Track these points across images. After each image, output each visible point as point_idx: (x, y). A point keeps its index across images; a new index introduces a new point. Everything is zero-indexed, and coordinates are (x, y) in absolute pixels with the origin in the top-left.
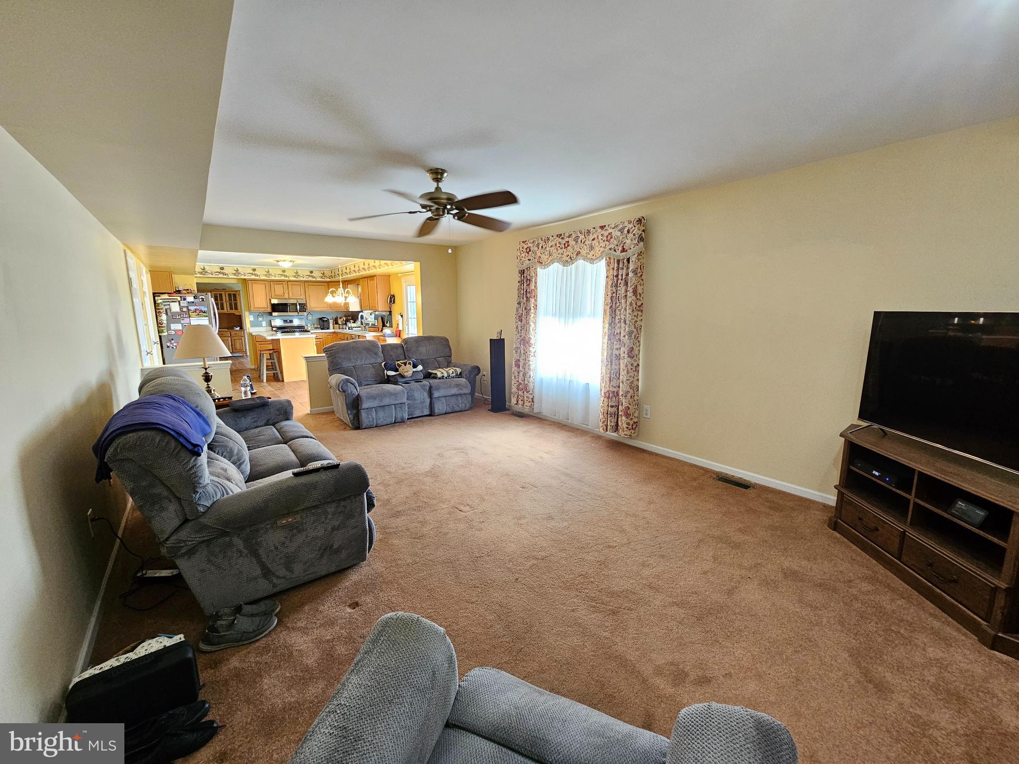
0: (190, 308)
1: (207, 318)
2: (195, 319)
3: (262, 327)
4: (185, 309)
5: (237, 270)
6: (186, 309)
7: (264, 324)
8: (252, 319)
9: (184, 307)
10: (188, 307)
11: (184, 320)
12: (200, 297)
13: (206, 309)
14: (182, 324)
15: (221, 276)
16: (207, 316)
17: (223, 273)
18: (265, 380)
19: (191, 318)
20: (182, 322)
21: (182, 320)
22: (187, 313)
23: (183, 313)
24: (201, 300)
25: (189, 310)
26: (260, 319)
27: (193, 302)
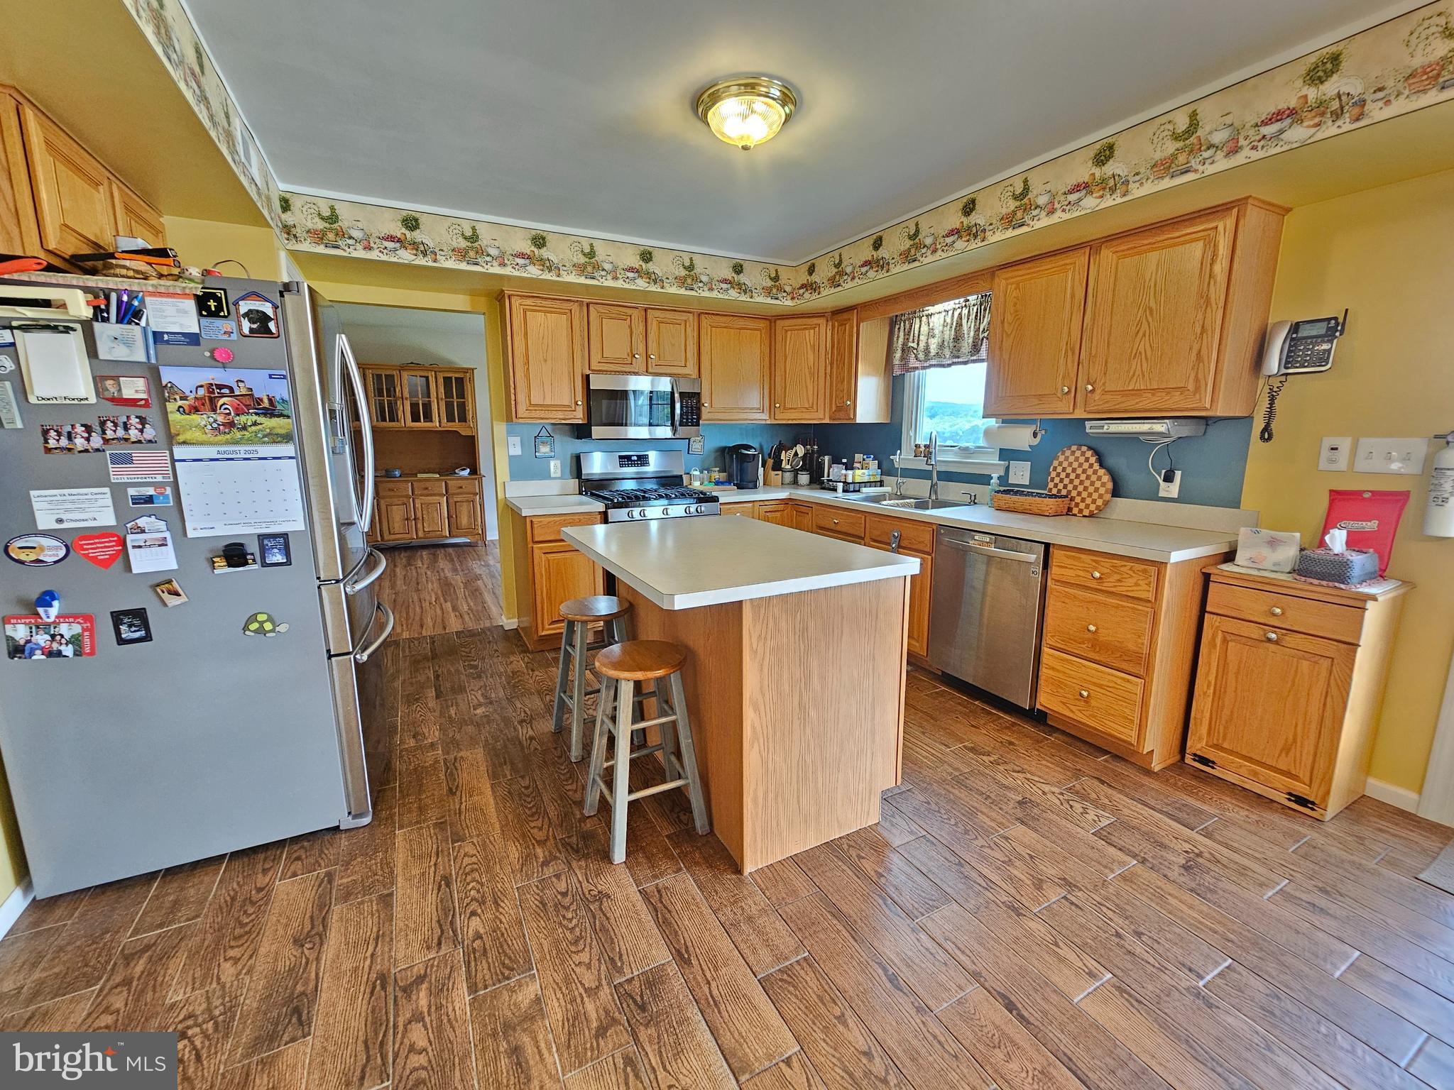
0: (167, 375)
1: (289, 449)
2: (211, 452)
3: (548, 477)
4: (134, 388)
5: (474, 238)
6: (140, 383)
7: (555, 466)
8: (516, 451)
9: (129, 368)
10: (152, 374)
11: (128, 459)
12: (244, 307)
13: (280, 390)
14: (118, 491)
15: (406, 256)
16: (287, 438)
17: (415, 245)
18: (619, 854)
19: (179, 452)
20: (118, 474)
21: (117, 459)
22: (152, 414)
23: (121, 413)
24: (246, 326)
25: (162, 392)
26: (544, 449)
27: (193, 339)
